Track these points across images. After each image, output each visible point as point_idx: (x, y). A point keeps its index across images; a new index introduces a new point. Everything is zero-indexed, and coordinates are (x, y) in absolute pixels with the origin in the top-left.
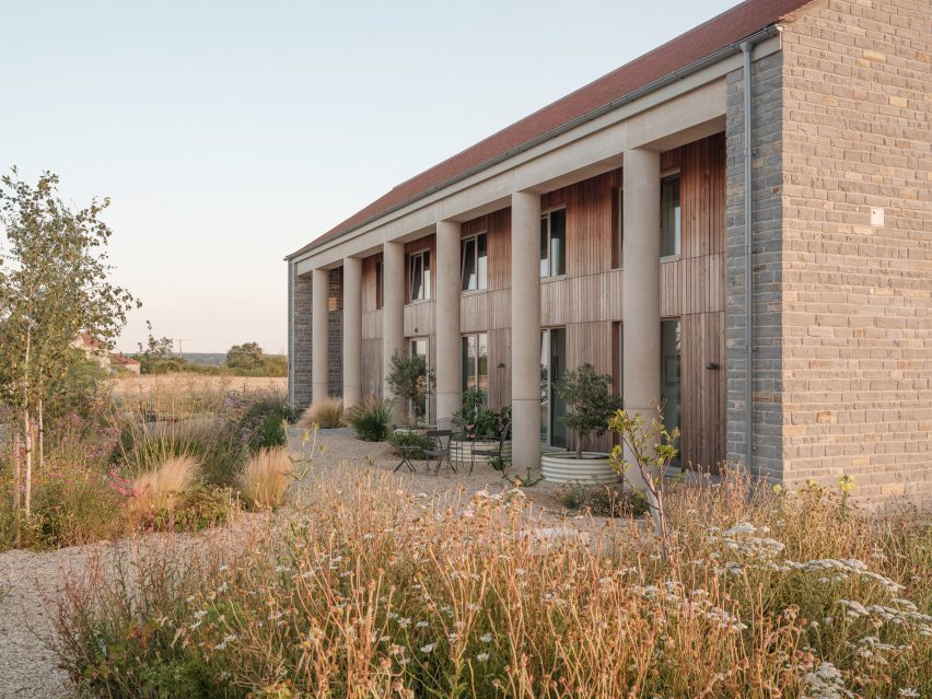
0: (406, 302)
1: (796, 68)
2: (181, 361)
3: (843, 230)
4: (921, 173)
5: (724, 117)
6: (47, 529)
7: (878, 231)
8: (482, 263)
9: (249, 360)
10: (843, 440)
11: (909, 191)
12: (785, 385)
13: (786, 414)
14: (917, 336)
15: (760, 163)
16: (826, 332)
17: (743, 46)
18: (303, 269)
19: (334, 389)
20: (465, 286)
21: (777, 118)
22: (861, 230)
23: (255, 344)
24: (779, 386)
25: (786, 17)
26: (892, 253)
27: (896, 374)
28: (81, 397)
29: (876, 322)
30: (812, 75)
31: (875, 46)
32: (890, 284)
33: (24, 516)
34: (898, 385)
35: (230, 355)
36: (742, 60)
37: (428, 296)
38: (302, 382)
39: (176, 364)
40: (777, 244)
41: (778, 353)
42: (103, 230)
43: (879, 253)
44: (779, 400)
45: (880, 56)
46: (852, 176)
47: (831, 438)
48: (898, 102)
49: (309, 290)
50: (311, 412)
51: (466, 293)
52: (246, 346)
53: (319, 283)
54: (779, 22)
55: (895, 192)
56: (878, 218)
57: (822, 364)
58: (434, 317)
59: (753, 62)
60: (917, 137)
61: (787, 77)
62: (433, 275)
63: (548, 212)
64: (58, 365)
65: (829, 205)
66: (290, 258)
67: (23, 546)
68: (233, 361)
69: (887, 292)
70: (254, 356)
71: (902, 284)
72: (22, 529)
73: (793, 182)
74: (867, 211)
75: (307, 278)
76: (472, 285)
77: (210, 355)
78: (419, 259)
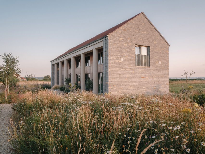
0: (76, 68)
1: (110, 41)
2: (35, 79)
3: (117, 61)
4: (129, 54)
5: (103, 46)
6: (9, 101)
7: (122, 61)
8: (89, 61)
9: (47, 78)
10: (117, 89)
11: (127, 56)
12: (109, 81)
13: (109, 85)
14: (128, 75)
15: (106, 53)
16: (115, 75)
17: (104, 37)
18: (53, 63)
19: (58, 83)
20: (86, 65)
21: (108, 47)
22: (120, 61)
23: (49, 75)
24: (108, 82)
25: (109, 34)
26: (124, 64)
27: (125, 80)
28: (14, 84)
29: (122, 73)
30: (112, 41)
31: (122, 37)
32: (124, 68)
33: (6, 99)
34: (125, 81)
35: (44, 78)
36: (104, 39)
37: (80, 67)
38: (53, 82)
39: (34, 79)
40: (108, 63)
41: (108, 77)
42: (17, 61)
43: (123, 64)
44: (108, 83)
45: (122, 39)
46: (118, 54)
47: (115, 88)
48: (125, 44)
49: (54, 67)
50: (54, 87)
51: (86, 66)
52: (47, 76)
53: (55, 66)
54: (107, 35)
55: (125, 56)
56: (122, 60)
57: (114, 79)
58: (80, 71)
59: (105, 39)
60: (128, 49)
61: (109, 42)
62: (80, 63)
63: (100, 52)
64: (11, 79)
65: (115, 58)
66: (51, 61)
67: (6, 103)
68: (45, 78)
69: (124, 69)
70: (49, 78)
71: (126, 68)
72: (6, 101)
73: (110, 55)
74: (121, 59)
75: (54, 65)
76: (87, 65)
77: (41, 78)
78: (78, 60)
